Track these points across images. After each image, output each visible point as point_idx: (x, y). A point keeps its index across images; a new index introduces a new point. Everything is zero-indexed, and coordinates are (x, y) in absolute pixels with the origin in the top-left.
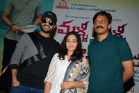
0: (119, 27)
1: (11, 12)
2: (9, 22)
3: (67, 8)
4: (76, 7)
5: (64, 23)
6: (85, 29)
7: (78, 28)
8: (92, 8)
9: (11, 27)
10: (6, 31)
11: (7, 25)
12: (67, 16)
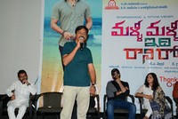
0: (172, 24)
1: (60, 18)
2: (59, 30)
3: (117, 8)
4: (126, 6)
5: (117, 24)
6: (139, 28)
7: (131, 28)
8: (143, 6)
9: (63, 34)
10: (59, 39)
11: (58, 32)
12: (118, 17)
